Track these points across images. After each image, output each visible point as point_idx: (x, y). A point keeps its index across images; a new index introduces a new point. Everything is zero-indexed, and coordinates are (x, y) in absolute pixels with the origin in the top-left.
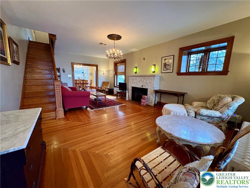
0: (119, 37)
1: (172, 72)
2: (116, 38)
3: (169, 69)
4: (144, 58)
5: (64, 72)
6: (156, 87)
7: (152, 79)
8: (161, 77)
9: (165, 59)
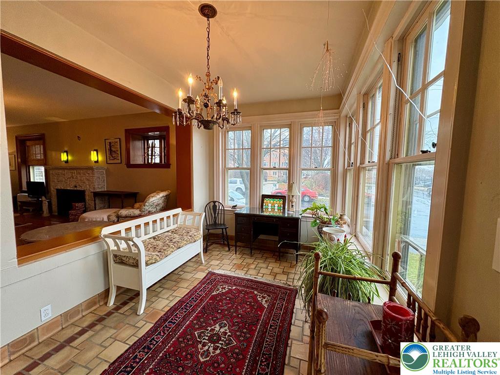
1: (120, 162)
3: (116, 158)
4: (78, 137)
6: (100, 186)
7: (91, 173)
8: (107, 170)
9: (110, 143)
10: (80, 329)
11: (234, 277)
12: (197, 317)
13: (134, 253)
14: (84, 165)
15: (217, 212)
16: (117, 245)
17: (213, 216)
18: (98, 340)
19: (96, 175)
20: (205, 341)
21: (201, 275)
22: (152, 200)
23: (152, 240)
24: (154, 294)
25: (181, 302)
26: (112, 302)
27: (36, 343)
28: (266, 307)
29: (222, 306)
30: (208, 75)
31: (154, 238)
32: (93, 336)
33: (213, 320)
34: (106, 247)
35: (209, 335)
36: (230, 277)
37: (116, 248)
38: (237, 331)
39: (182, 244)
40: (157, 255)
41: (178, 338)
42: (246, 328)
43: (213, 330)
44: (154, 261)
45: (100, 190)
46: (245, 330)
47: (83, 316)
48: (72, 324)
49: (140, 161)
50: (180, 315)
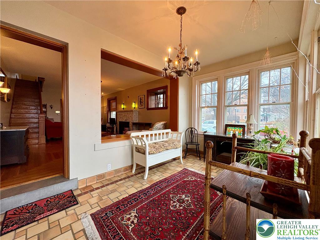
3: (142, 106)
4: (128, 96)
5: (52, 108)
6: (135, 120)
7: (132, 113)
8: (139, 112)
9: (140, 98)
10: (120, 178)
11: (200, 174)
12: (173, 188)
13: (144, 147)
14: (129, 109)
15: (193, 135)
16: (137, 143)
17: (191, 137)
18: (126, 184)
19: (134, 114)
20: (175, 200)
21: (180, 169)
22: (157, 125)
23: (154, 144)
24: (153, 172)
25: (166, 179)
26: (134, 171)
27: (105, 179)
28: (220, 195)
29: (188, 187)
30: (180, 45)
31: (155, 143)
32: (124, 182)
33: (182, 192)
34: (133, 144)
35: (178, 198)
36: (198, 174)
37: (136, 144)
38: (196, 202)
39: (169, 148)
40: (155, 150)
41: (161, 195)
42: (202, 202)
43: (181, 197)
44: (153, 153)
45: (135, 122)
46: (201, 203)
47: (122, 174)
48: (118, 176)
49: (153, 106)
50: (164, 185)
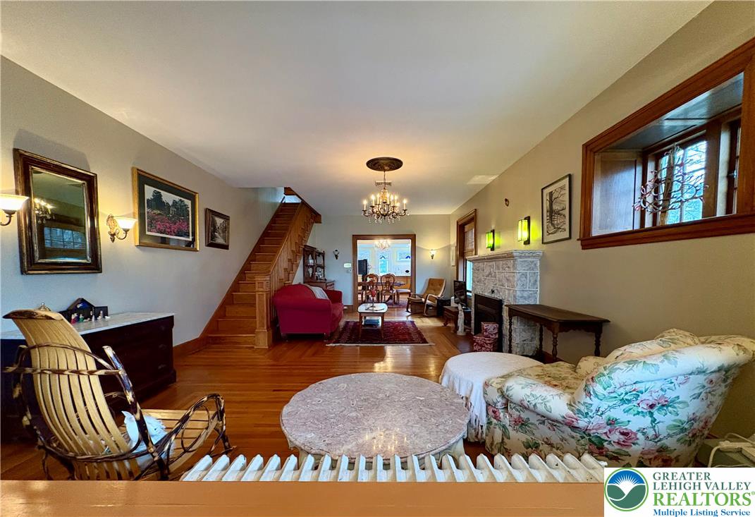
0: (395, 164)
1: (568, 236)
2: (386, 165)
3: (560, 228)
4: (506, 200)
5: (336, 256)
6: (526, 294)
7: (511, 266)
8: (543, 258)
9: (551, 194)
19: (520, 269)
45: (526, 303)
49: (626, 223)
